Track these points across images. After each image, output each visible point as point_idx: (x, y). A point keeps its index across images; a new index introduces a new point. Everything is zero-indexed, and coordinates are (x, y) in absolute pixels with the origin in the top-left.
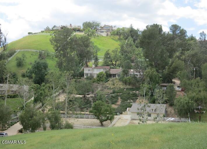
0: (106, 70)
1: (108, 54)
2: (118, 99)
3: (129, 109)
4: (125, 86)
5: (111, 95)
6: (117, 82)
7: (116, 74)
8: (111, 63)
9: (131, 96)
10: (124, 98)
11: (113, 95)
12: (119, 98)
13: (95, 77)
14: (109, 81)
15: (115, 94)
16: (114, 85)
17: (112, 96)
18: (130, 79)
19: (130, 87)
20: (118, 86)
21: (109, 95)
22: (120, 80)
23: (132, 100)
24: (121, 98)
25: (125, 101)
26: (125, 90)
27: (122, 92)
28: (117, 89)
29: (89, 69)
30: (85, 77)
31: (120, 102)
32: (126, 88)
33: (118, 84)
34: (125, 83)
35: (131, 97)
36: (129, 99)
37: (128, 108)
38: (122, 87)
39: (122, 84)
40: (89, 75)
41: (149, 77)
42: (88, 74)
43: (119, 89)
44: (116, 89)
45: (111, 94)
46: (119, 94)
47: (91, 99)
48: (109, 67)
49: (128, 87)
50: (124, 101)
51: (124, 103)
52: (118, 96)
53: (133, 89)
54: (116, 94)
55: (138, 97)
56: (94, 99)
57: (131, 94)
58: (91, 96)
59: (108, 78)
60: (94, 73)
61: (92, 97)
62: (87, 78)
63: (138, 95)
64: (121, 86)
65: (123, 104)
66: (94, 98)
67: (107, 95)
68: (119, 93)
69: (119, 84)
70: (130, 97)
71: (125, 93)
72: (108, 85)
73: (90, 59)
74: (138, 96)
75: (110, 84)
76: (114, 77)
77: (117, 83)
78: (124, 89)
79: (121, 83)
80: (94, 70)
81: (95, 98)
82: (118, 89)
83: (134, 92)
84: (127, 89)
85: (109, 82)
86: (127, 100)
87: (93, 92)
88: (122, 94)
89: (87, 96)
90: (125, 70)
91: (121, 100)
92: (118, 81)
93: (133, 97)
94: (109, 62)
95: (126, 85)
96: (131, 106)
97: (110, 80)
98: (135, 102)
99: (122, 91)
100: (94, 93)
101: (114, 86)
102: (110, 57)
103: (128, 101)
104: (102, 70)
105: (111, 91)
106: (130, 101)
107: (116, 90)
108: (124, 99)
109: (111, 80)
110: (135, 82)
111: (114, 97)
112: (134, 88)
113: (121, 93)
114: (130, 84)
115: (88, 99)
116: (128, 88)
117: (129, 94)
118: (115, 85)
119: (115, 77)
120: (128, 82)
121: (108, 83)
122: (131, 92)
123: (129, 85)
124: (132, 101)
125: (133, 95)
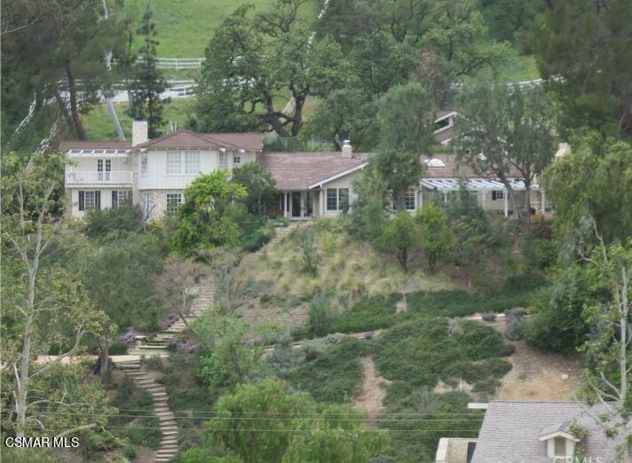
0: (236, 160)
1: (238, 40)
2: (356, 373)
3: (450, 446)
4: (400, 277)
5: (298, 347)
6: (331, 250)
7: (317, 191)
8: (260, 108)
9: (458, 349)
10: (407, 364)
11: (319, 344)
12: (368, 365)
13: (157, 211)
14: (265, 240)
15: (333, 342)
16: (311, 270)
17: (311, 356)
18: (435, 227)
19: (439, 284)
20: (345, 279)
21: (286, 345)
22: (358, 233)
23: (469, 378)
24: (383, 369)
25: (418, 384)
26: (401, 306)
27: (385, 326)
28: (343, 300)
29: (104, 155)
30: (77, 215)
31: (380, 394)
32: (409, 290)
33: (342, 265)
34: (399, 251)
35: (456, 357)
36: (441, 370)
37: (443, 442)
38: (375, 286)
39: (373, 268)
40: (106, 202)
41: (593, 205)
42: (98, 194)
43: (358, 300)
44: (335, 302)
45: (297, 336)
46: (361, 336)
47: (148, 380)
48: (255, 140)
49: (423, 283)
50: (408, 392)
51: (406, 404)
52: (356, 350)
53: (457, 296)
54: (339, 336)
55: (510, 359)
56: (176, 381)
57: (456, 335)
58: (142, 361)
59: (262, 224)
60: (144, 185)
61: (153, 365)
62: (97, 228)
63: (507, 342)
64: (367, 279)
65: (405, 412)
66: (168, 371)
67: (270, 350)
68: (360, 330)
69: (351, 263)
70: (451, 359)
71: (408, 332)
72: (262, 275)
73: (96, 82)
74: (510, 352)
75: (279, 264)
76: (296, 213)
77: (337, 258)
78: (396, 297)
79: (363, 256)
80: (145, 162)
81: (177, 373)
82: (351, 304)
83: (478, 317)
84: (417, 299)
85: (270, 250)
86: (433, 384)
87: (153, 329)
88: (387, 338)
89: (117, 359)
90: (393, 157)
91: (382, 386)
92: (340, 239)
93: (474, 357)
94: (248, 107)
95: (406, 270)
96: (479, 424)
97: (274, 235)
98: (493, 393)
99: (378, 319)
100: (159, 337)
101: (314, 282)
102: (253, 61)
103: (441, 389)
104: (207, 164)
105: (299, 317)
106: (455, 385)
107: (335, 307)
108: (407, 375)
109: (282, 232)
110: (475, 243)
111: (324, 363)
112: (469, 288)
113: (377, 334)
114: (434, 261)
115: (126, 378)
116: (421, 293)
117: (438, 334)
118: (324, 271)
119: (309, 212)
120: (426, 244)
121: (264, 258)
122: (452, 321)
123: (432, 271)
124: (464, 386)
125: (474, 340)
